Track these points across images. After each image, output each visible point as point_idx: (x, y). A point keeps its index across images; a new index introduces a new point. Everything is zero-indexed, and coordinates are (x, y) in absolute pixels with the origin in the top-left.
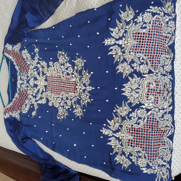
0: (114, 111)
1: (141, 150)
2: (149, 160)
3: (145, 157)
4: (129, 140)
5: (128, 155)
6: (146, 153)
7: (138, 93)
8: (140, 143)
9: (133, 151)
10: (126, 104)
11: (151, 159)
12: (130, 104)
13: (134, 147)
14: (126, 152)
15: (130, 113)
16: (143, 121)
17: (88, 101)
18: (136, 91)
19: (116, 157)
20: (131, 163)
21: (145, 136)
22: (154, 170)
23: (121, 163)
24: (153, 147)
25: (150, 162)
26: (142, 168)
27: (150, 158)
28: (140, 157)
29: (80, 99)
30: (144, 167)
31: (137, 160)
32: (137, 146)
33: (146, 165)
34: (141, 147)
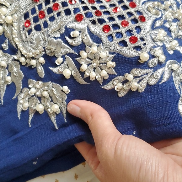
2: (117, 40)
3: (97, 39)
4: (26, 16)
5: (45, 66)
6: (93, 22)
11: (120, 35)
14: (33, 62)
20: (66, 88)
23: (40, 108)
25: (123, 44)
30: (112, 77)
31: (79, 65)
34: (68, 12)
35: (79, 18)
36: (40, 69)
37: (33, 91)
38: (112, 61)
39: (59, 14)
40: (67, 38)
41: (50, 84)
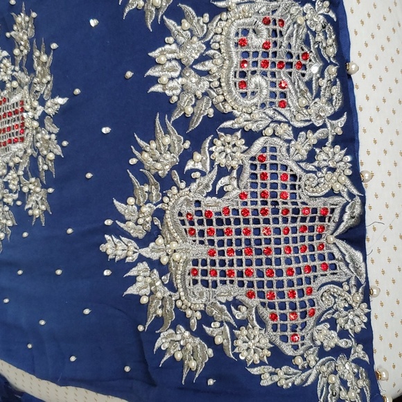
0: (133, 161)
1: (241, 294)
2: (279, 333)
3: (262, 323)
4: (195, 262)
5: (200, 322)
6: (263, 304)
7: (207, 73)
8: (236, 268)
9: (214, 304)
10: (169, 124)
11: (284, 328)
12: (182, 124)
13: (215, 285)
14: (189, 313)
15: (186, 156)
16: (238, 178)
17: (55, 155)
18: (199, 67)
19: (159, 335)
20: (210, 352)
21: (252, 237)
22: (304, 370)
23: (179, 356)
24: (285, 278)
25: (284, 339)
26: (254, 365)
27: (279, 322)
28: (243, 323)
29: (35, 154)
30: (262, 363)
31: (234, 338)
32: (224, 283)
33: (269, 353)
34: (241, 284)
35: (250, 295)
36: (193, 321)
37: (179, 337)
38: (268, 349)
39: (232, 282)
40: (232, 308)
41: (198, 340)
